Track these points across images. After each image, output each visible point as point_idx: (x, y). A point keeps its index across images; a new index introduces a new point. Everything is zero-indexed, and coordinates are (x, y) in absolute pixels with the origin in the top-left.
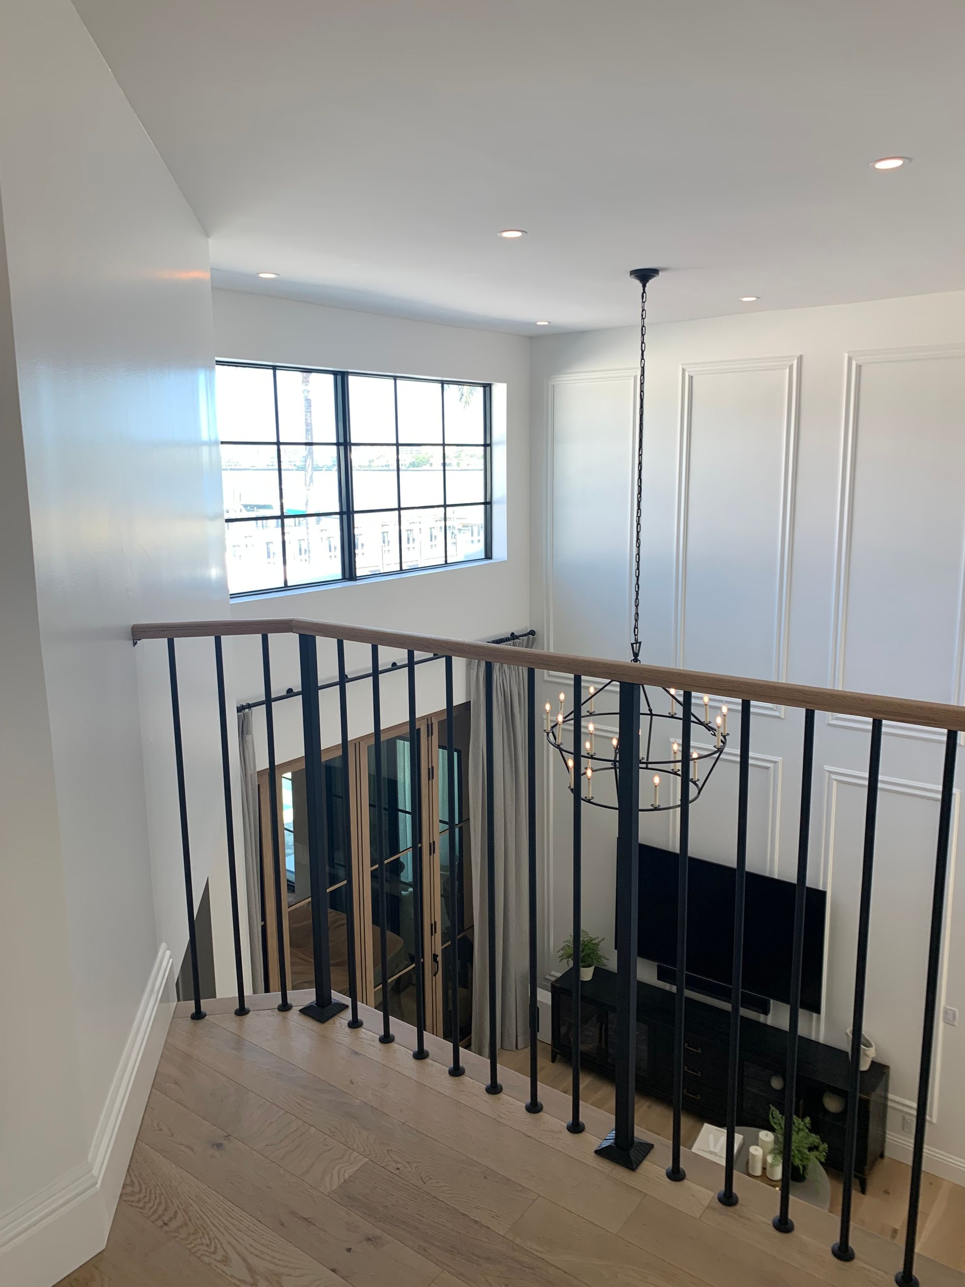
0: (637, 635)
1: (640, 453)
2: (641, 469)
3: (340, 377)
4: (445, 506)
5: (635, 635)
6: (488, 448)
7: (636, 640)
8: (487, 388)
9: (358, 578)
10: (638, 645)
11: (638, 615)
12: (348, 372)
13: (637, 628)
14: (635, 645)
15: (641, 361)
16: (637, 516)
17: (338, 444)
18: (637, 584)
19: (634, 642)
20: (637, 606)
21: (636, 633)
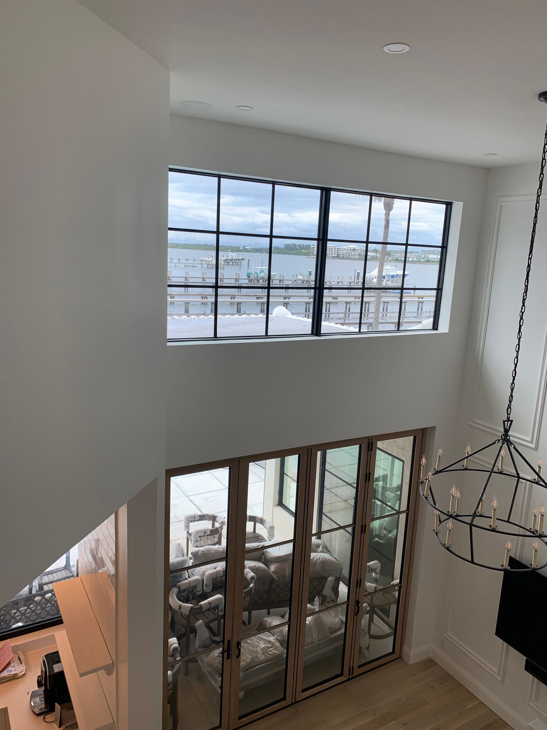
0: (509, 414)
1: (530, 257)
2: (529, 271)
3: (325, 191)
4: (402, 289)
5: (508, 414)
6: (444, 250)
7: (508, 418)
8: (449, 205)
9: (321, 335)
10: (509, 422)
11: (512, 396)
12: (330, 188)
13: (510, 408)
14: (506, 423)
15: (540, 176)
16: (521, 311)
17: (318, 240)
18: (515, 370)
19: (506, 419)
20: (512, 390)
21: (509, 413)
